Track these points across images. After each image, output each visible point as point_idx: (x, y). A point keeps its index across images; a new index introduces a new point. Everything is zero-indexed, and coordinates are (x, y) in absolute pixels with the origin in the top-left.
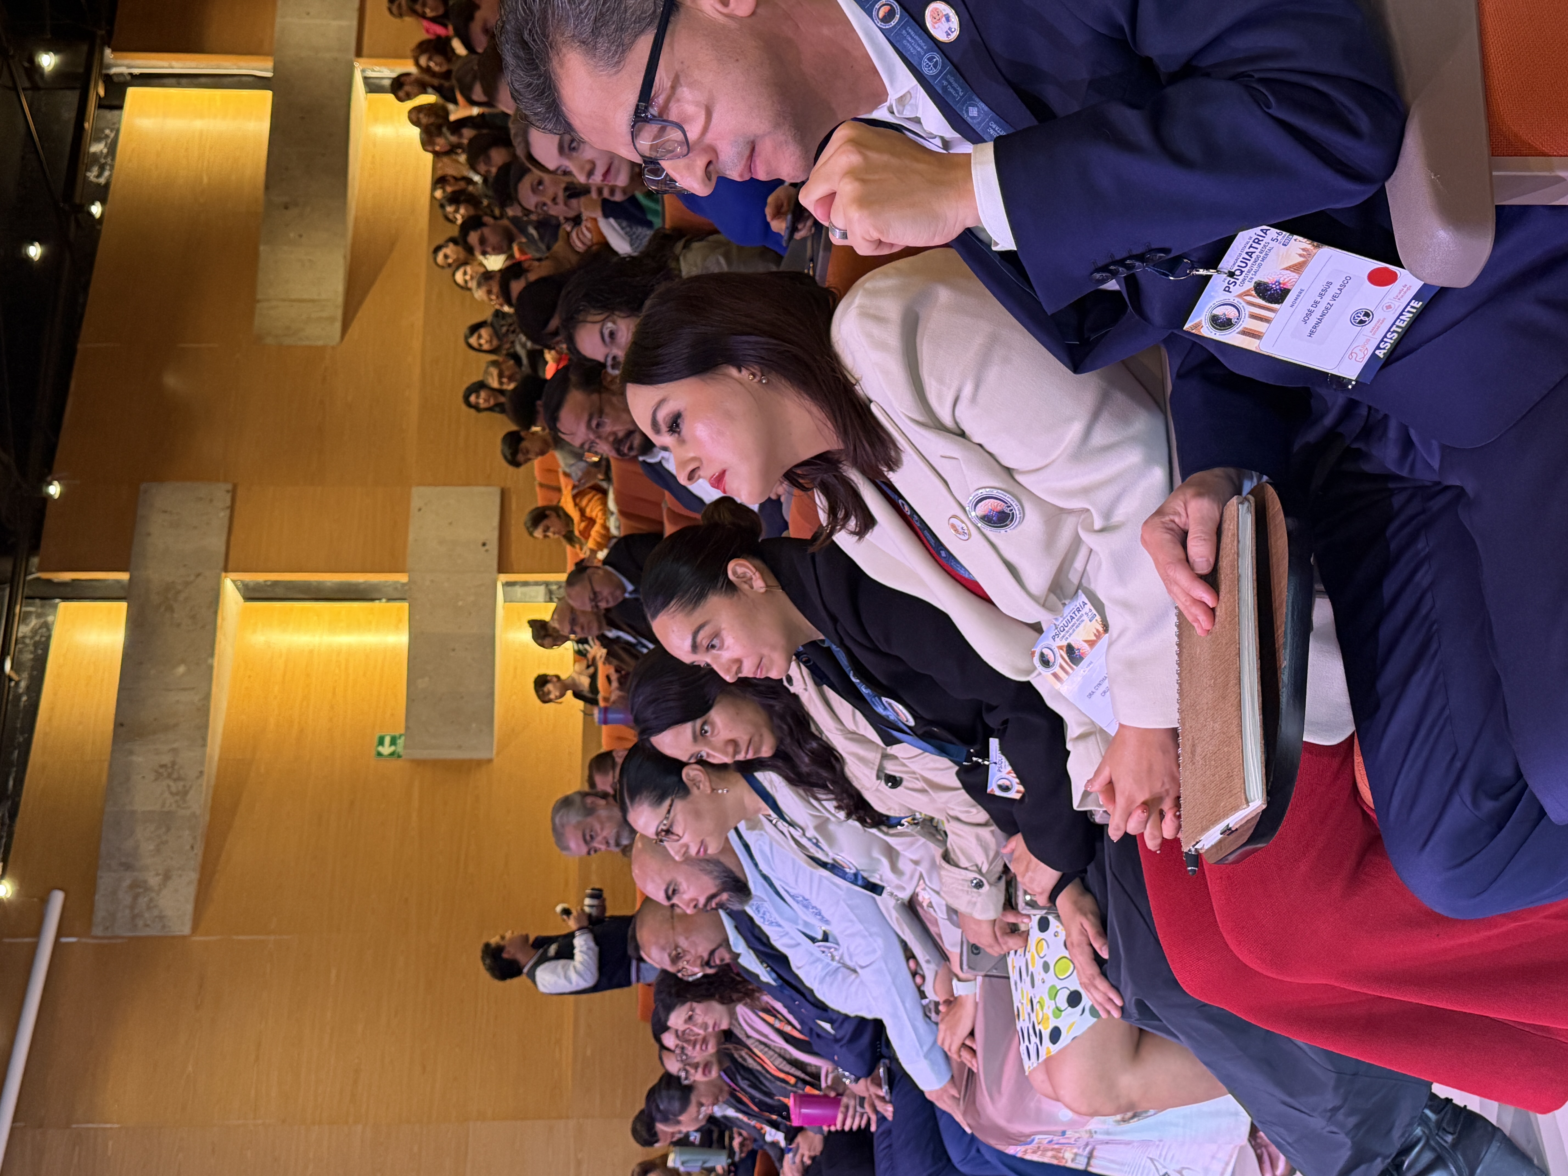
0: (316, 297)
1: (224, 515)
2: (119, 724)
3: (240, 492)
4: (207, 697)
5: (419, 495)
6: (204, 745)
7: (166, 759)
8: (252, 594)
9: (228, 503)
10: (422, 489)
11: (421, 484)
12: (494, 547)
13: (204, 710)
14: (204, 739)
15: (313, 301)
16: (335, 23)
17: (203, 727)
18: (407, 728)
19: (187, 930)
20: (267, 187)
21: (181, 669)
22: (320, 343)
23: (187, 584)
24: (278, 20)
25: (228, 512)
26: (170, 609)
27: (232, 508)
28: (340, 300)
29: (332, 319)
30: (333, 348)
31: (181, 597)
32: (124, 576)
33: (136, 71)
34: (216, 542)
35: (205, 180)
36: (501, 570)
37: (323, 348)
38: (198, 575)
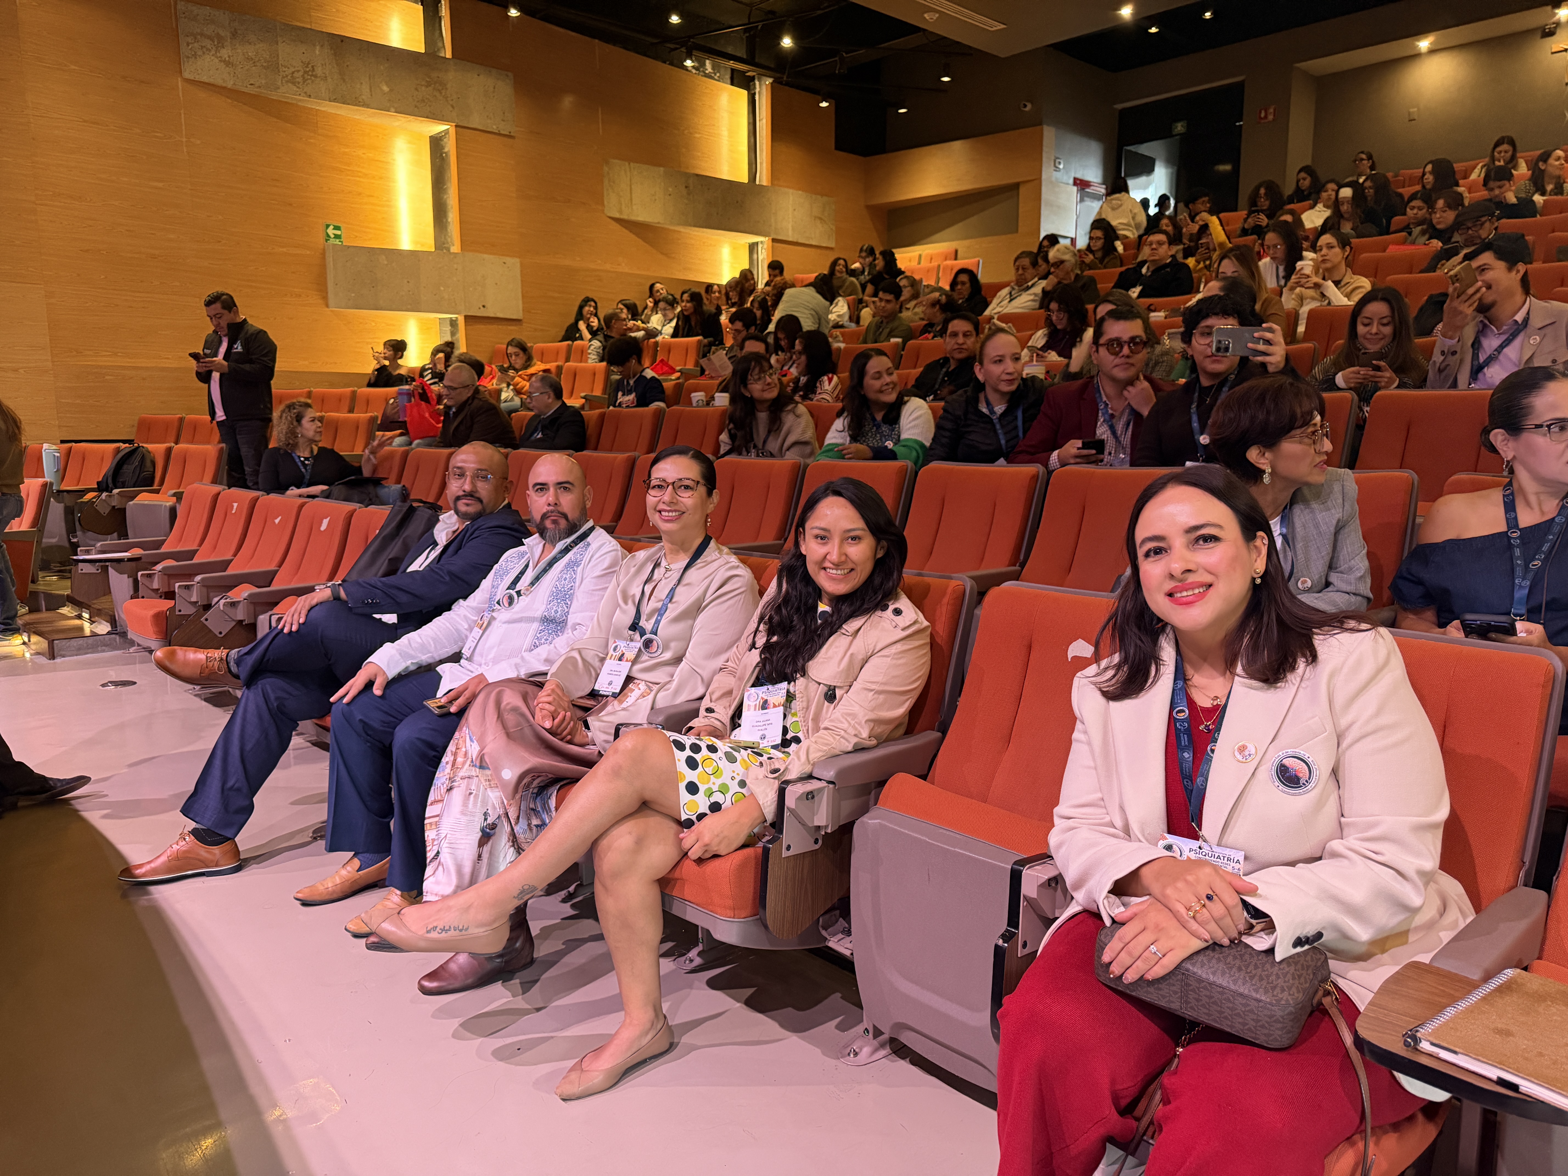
0: (634, 202)
1: (494, 128)
2: (343, 39)
3: (510, 141)
4: (366, 105)
5: (514, 263)
7: (319, 71)
8: (436, 142)
10: (519, 265)
11: (522, 264)
12: (485, 313)
13: (357, 102)
14: (335, 100)
15: (631, 199)
16: (790, 227)
17: (343, 101)
18: (349, 247)
19: (187, 75)
20: (697, 175)
21: (385, 88)
22: (606, 203)
23: (446, 98)
24: (791, 191)
25: (497, 131)
26: (428, 85)
27: (500, 134)
28: (633, 218)
29: (621, 212)
30: (603, 211)
31: (437, 94)
32: (449, 55)
33: (757, 96)
34: (476, 121)
35: (697, 135)
36: (467, 318)
37: (603, 205)
38: (453, 107)
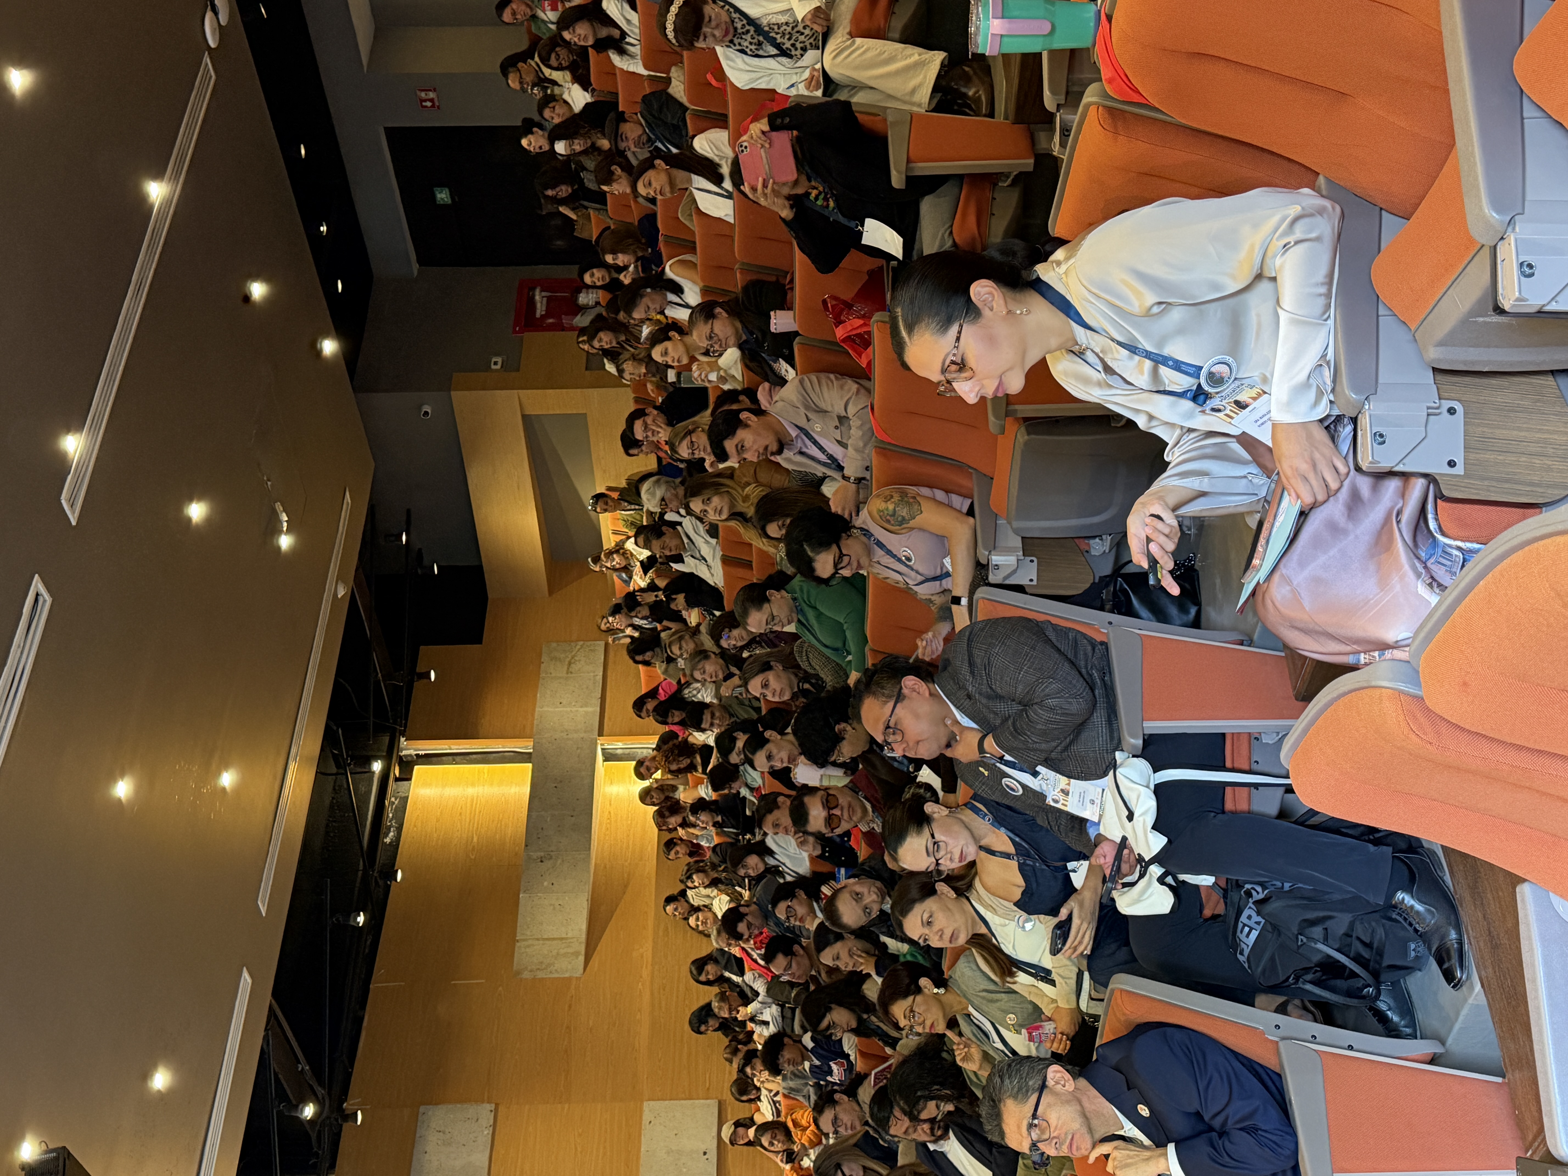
0: (564, 936)
1: (488, 1132)
5: (650, 1109)
9: (492, 1122)
10: (652, 1103)
12: (714, 1156)
15: (562, 939)
16: (582, 708)
20: (526, 846)
22: (567, 975)
24: (537, 708)
25: (491, 1129)
27: (494, 1125)
28: (584, 937)
35: (475, 840)
37: (570, 979)
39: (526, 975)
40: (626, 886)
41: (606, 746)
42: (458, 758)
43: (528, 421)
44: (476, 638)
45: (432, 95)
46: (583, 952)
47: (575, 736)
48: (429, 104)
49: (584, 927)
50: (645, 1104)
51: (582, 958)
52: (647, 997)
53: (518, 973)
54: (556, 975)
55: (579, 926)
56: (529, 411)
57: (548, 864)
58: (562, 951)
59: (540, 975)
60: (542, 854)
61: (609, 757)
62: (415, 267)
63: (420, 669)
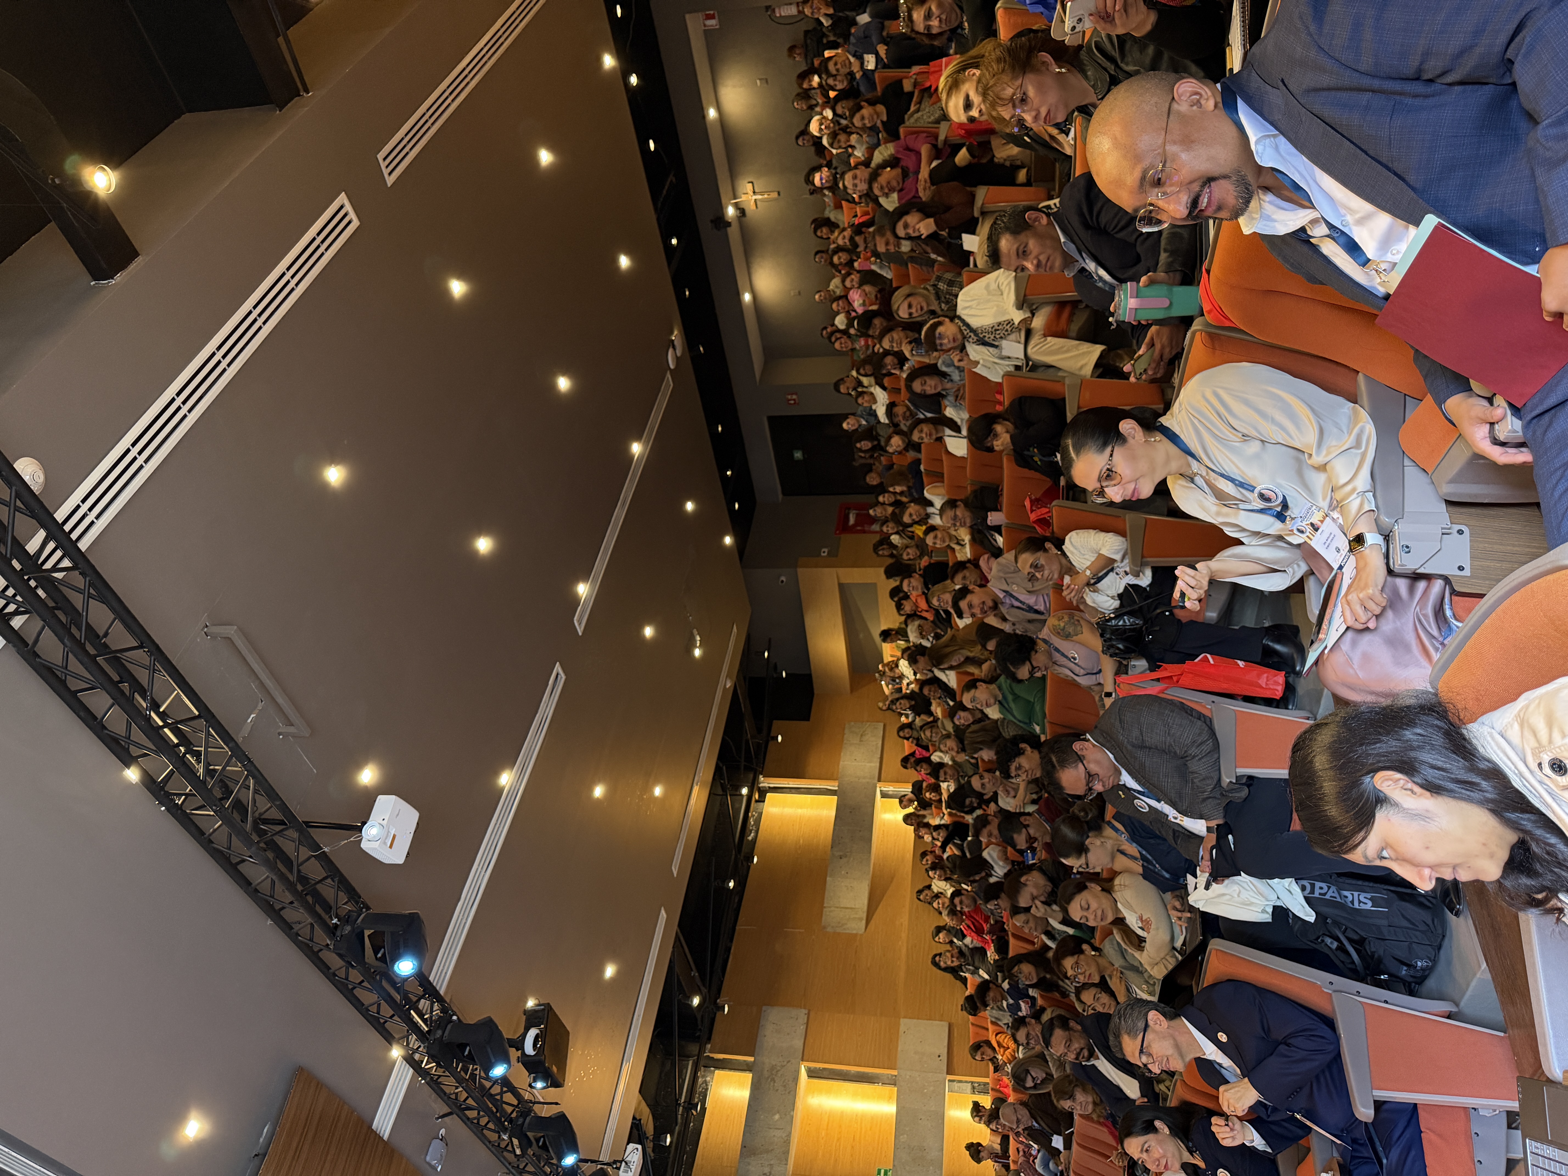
0: (853, 906)
1: (803, 1027)
2: (744, 1146)
3: (812, 1014)
4: (789, 1135)
5: (904, 1024)
6: (786, 1164)
7: (766, 1170)
8: (813, 1074)
9: (806, 1021)
10: (906, 1020)
11: (905, 1017)
12: (944, 1057)
13: (787, 1142)
14: (787, 1160)
16: (869, 765)
17: (787, 1152)
18: (894, 1166)
21: (777, 1117)
22: (854, 932)
23: (783, 1066)
24: (841, 763)
25: (805, 1026)
26: (773, 1080)
27: (807, 1023)
28: (865, 908)
29: (861, 919)
30: (861, 935)
31: (780, 1074)
32: (751, 1059)
33: (772, 786)
34: (798, 1043)
35: (801, 841)
36: (948, 1073)
37: (856, 935)
38: (788, 1062)
39: (829, 929)
40: (892, 878)
41: (883, 789)
42: (793, 791)
43: (841, 586)
44: (807, 718)
45: (794, 397)
46: (865, 918)
47: (864, 781)
48: (792, 402)
49: (866, 902)
50: (902, 1020)
51: (864, 922)
52: (904, 951)
53: (824, 927)
54: (847, 931)
55: (862, 902)
56: (843, 581)
57: (844, 860)
58: (852, 917)
59: (839, 930)
60: (841, 854)
61: (884, 795)
62: (780, 496)
63: (772, 734)
